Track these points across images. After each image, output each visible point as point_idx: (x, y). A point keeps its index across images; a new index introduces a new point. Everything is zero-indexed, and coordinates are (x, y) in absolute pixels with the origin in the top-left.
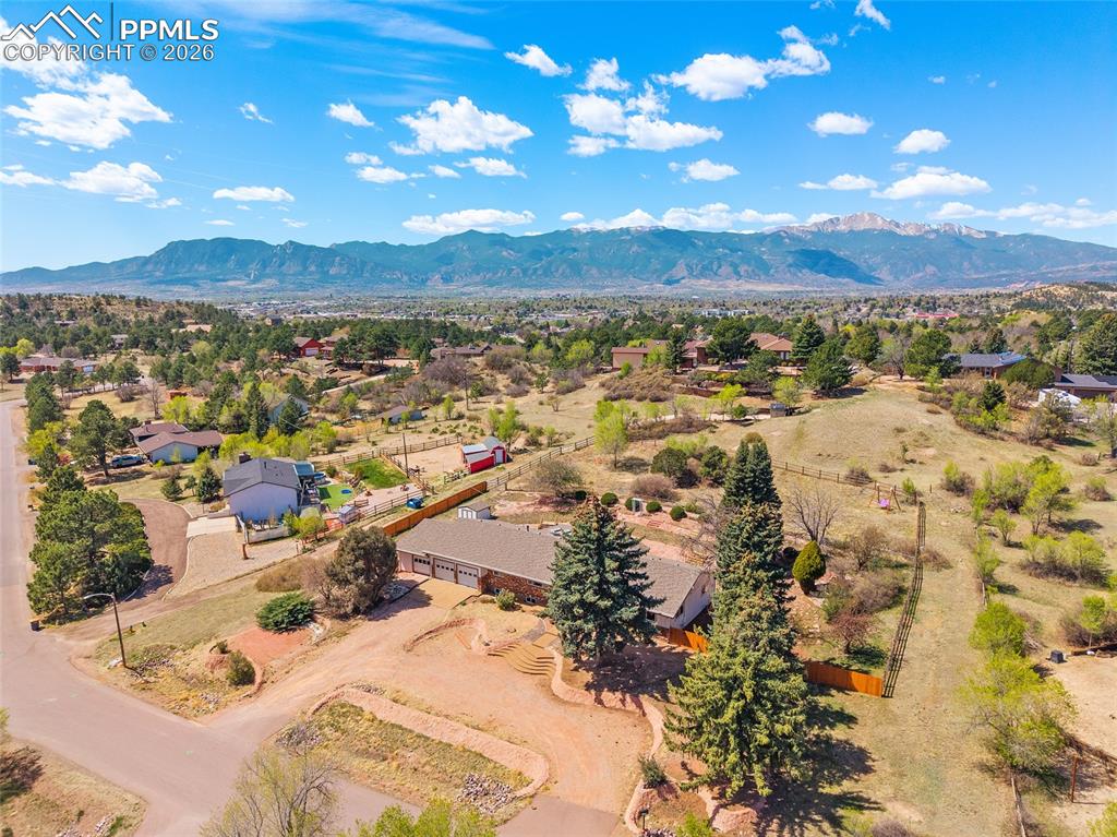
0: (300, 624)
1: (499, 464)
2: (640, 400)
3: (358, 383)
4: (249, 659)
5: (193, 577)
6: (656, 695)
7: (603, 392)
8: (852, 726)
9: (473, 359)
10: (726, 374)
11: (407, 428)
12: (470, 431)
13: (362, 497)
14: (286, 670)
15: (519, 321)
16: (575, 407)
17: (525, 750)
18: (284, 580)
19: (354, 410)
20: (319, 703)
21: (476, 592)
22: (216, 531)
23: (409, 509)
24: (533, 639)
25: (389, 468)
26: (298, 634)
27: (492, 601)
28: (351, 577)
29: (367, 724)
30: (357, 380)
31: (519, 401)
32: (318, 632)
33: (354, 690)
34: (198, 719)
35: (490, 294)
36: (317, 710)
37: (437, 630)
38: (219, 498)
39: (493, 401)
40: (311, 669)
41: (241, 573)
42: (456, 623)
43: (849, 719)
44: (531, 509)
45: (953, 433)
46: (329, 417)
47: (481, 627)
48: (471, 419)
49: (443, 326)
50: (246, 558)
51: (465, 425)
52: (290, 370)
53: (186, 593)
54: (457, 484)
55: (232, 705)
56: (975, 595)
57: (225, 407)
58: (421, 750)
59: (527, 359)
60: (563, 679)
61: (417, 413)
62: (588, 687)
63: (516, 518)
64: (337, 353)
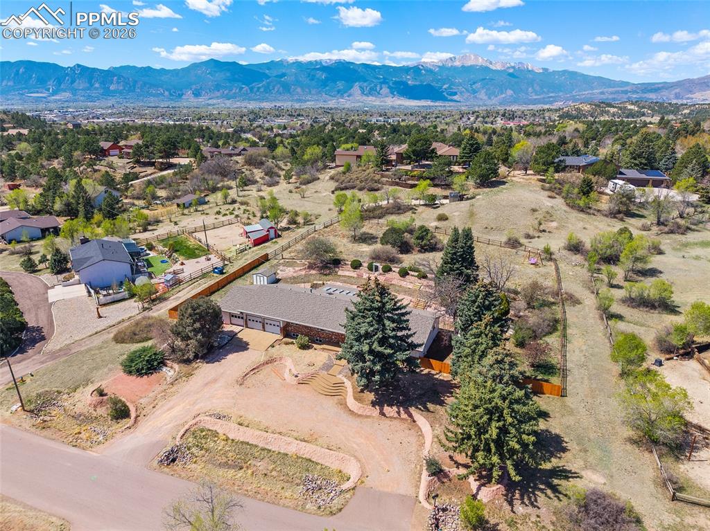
0: (155, 369)
1: (272, 239)
2: (361, 189)
3: (153, 176)
4: (123, 399)
5: (60, 334)
6: (420, 406)
7: (333, 185)
8: (548, 419)
9: (235, 158)
10: (417, 172)
11: (196, 211)
12: (244, 213)
13: (177, 267)
14: (153, 405)
15: (251, 125)
16: (316, 194)
17: (341, 455)
18: (135, 334)
19: (155, 197)
20: (184, 429)
21: (279, 337)
22: (72, 296)
23: (215, 275)
24: (327, 370)
25: (192, 243)
26: (155, 376)
27: (292, 343)
28: (191, 334)
29: (223, 443)
30: (152, 174)
31: (275, 189)
32: (170, 374)
33: (208, 418)
34: (93, 449)
35: (228, 105)
36: (184, 435)
37: (258, 367)
38: (68, 270)
39: (255, 190)
40: (171, 403)
41: (99, 329)
42: (270, 361)
43: (544, 415)
44: (303, 273)
45: (565, 211)
46: (136, 202)
47: (289, 363)
48: (242, 203)
49: (201, 129)
50: (100, 317)
51: (239, 209)
52: (102, 167)
53: (58, 347)
54: (246, 254)
55: (118, 436)
56: (599, 322)
57: (57, 198)
58: (266, 460)
59: (274, 158)
60: (355, 398)
61: (202, 199)
62: (374, 404)
63: (294, 280)
64: (135, 154)
